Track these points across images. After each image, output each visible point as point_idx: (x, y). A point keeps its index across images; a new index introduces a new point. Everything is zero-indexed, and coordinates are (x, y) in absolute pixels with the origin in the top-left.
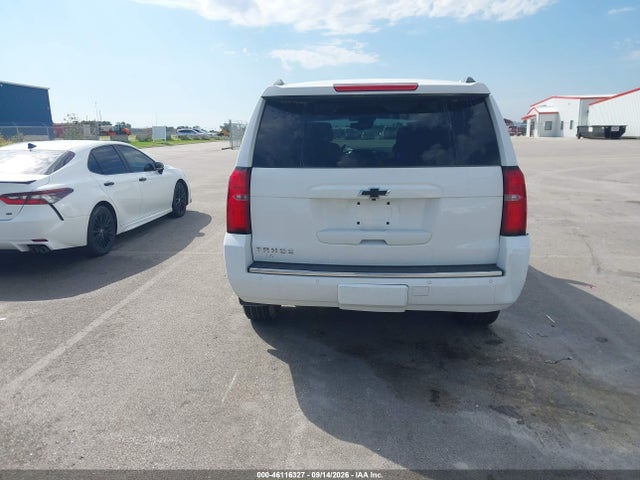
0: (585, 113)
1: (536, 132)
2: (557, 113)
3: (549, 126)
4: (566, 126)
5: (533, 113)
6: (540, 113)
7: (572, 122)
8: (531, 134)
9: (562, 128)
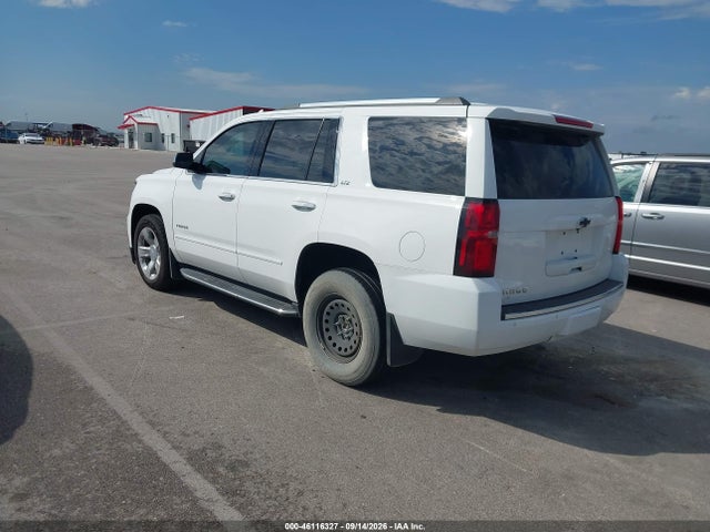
0: (186, 127)
1: (136, 143)
2: (156, 124)
3: (149, 138)
4: (168, 140)
5: (130, 122)
6: (139, 123)
7: (173, 135)
8: (131, 146)
9: (163, 141)
